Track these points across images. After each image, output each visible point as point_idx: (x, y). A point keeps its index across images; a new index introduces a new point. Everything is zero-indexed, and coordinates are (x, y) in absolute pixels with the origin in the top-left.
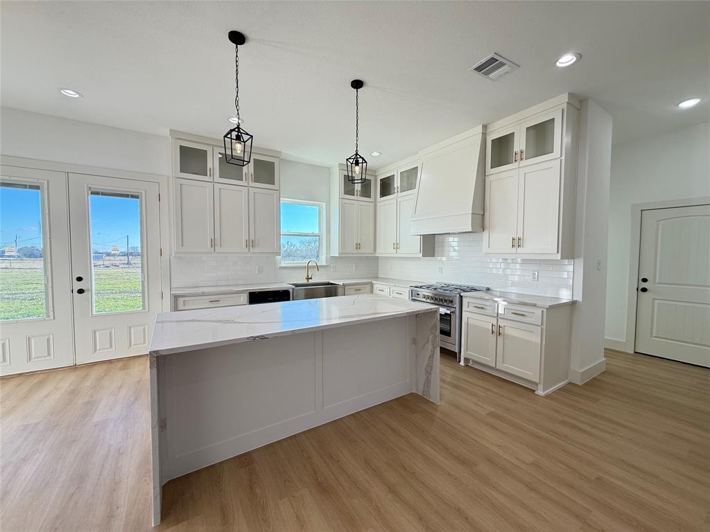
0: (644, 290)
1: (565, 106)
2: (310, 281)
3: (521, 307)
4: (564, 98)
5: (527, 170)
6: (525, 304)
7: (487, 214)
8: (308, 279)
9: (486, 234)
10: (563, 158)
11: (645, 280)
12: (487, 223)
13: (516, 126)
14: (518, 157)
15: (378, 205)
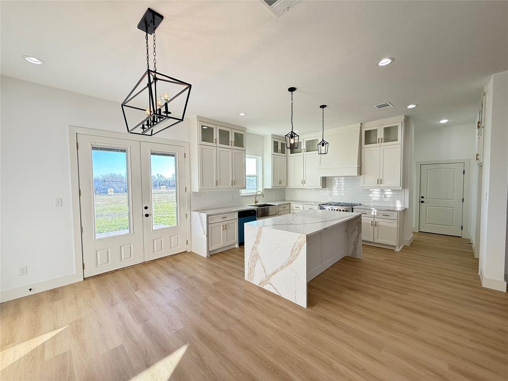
0: (422, 202)
1: (403, 121)
2: (257, 204)
3: (386, 213)
4: (403, 117)
5: (383, 147)
6: (389, 210)
7: (363, 167)
8: (256, 202)
9: (362, 176)
10: (402, 144)
11: (423, 197)
12: (363, 171)
13: (378, 126)
14: (380, 141)
15: (289, 158)
